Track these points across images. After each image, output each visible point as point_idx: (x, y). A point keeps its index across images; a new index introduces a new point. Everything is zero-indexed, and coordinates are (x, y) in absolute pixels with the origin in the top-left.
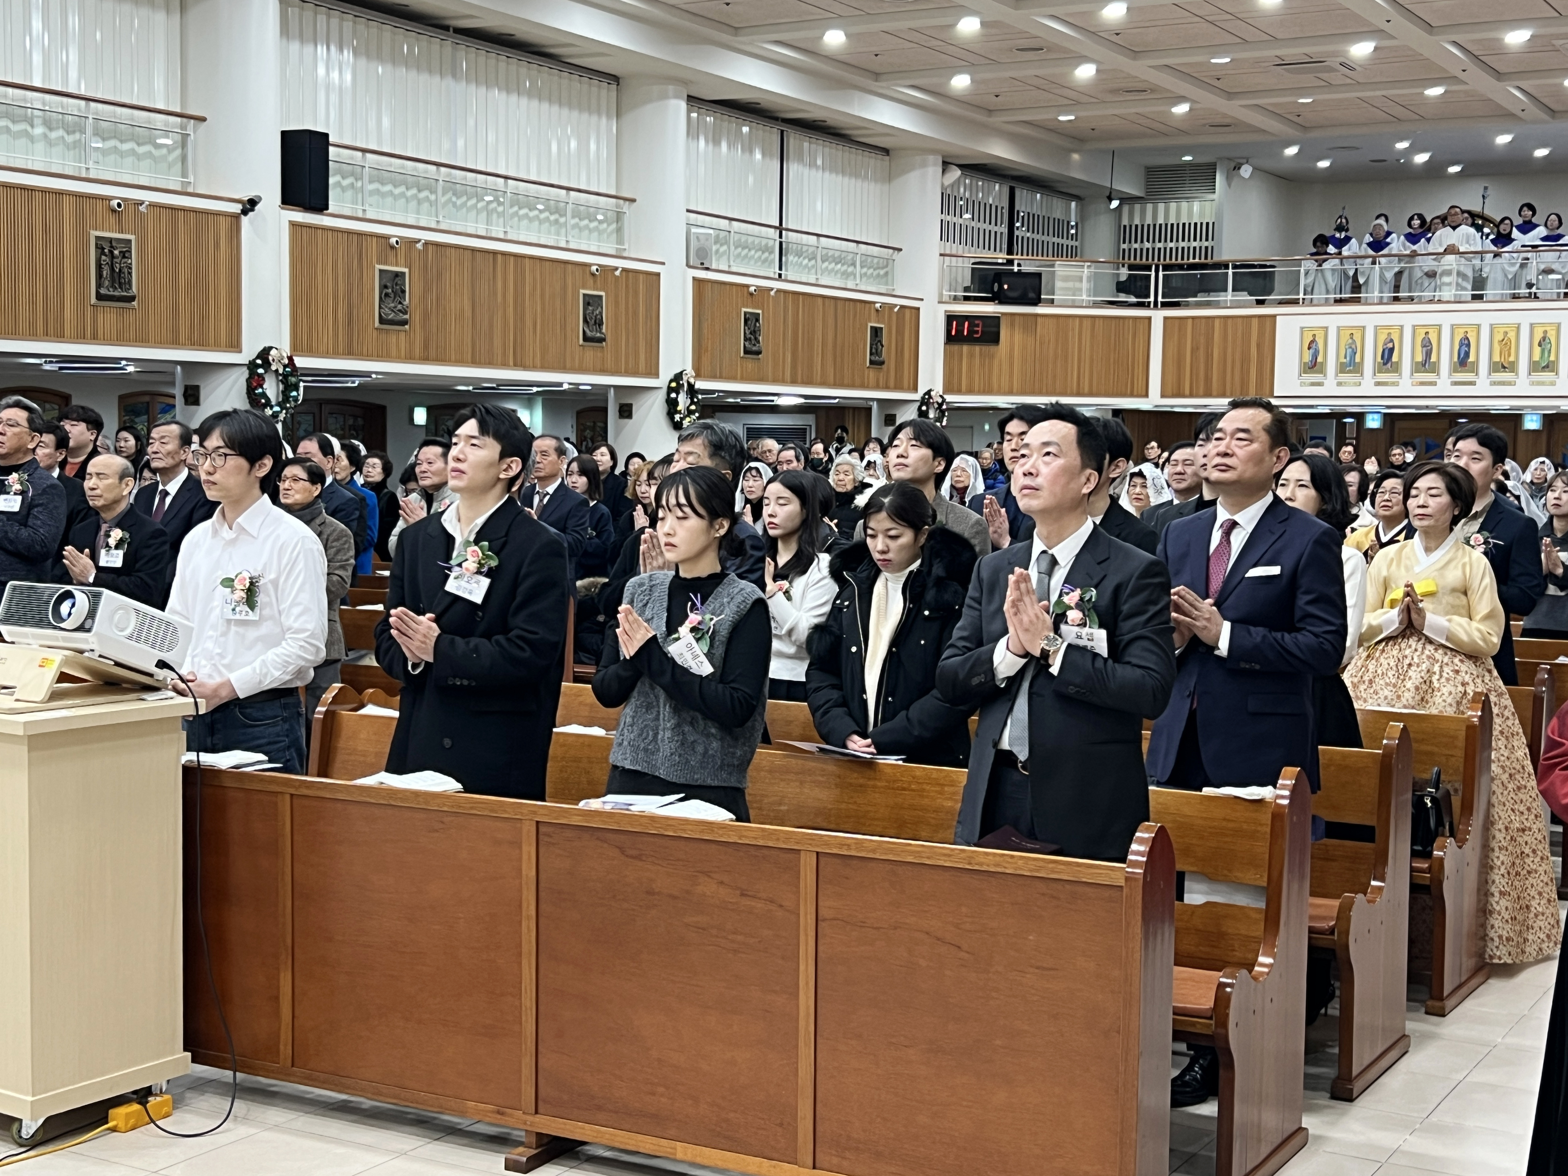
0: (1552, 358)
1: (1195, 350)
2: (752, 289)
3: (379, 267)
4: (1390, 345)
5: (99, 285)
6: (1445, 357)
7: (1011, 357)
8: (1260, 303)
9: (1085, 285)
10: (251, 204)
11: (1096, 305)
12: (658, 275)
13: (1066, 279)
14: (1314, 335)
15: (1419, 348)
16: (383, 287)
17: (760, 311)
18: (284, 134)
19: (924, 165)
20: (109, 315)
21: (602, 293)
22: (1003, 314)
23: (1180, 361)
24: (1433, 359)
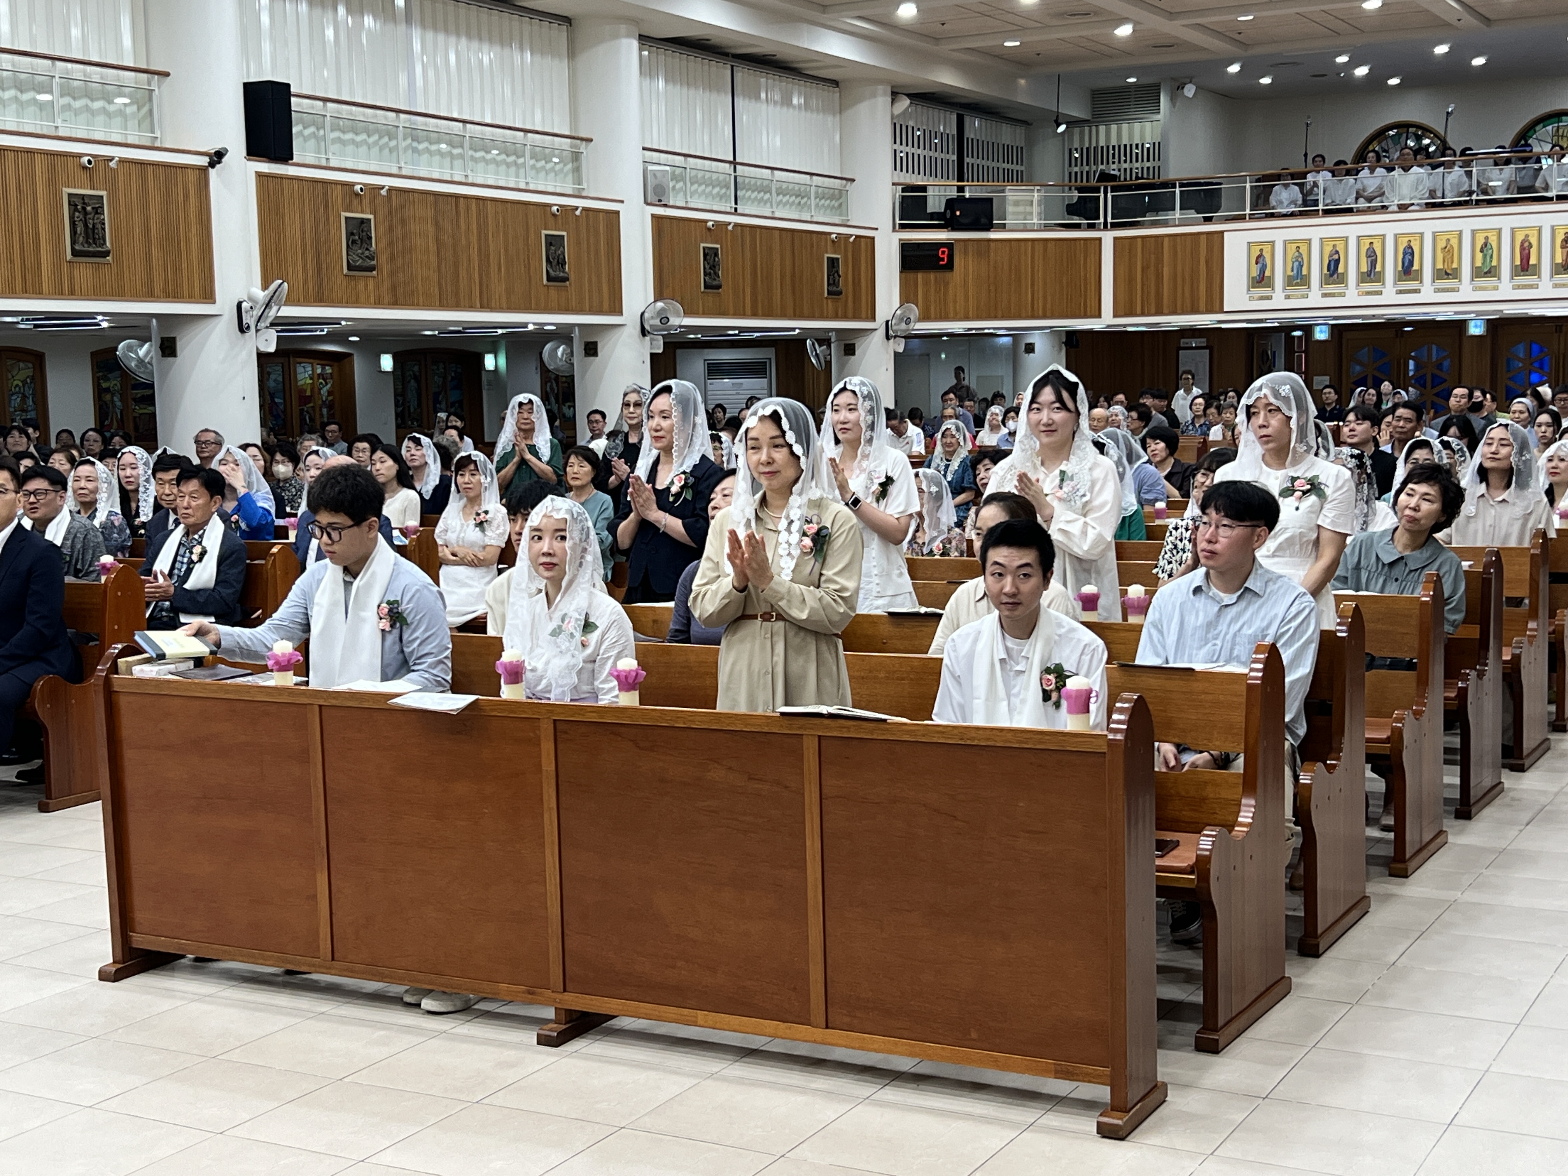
0: (1494, 263)
1: (1144, 269)
2: (710, 224)
3: (345, 214)
4: (1336, 257)
5: (73, 242)
6: (1390, 267)
8: (1208, 220)
9: (1035, 209)
10: (218, 157)
11: (1047, 228)
12: (618, 213)
13: (1017, 203)
14: (1261, 250)
15: (1364, 258)
16: (350, 234)
17: (718, 246)
18: (247, 86)
19: (874, 95)
20: (84, 271)
21: (564, 233)
22: (956, 240)
23: (1131, 280)
24: (1378, 268)
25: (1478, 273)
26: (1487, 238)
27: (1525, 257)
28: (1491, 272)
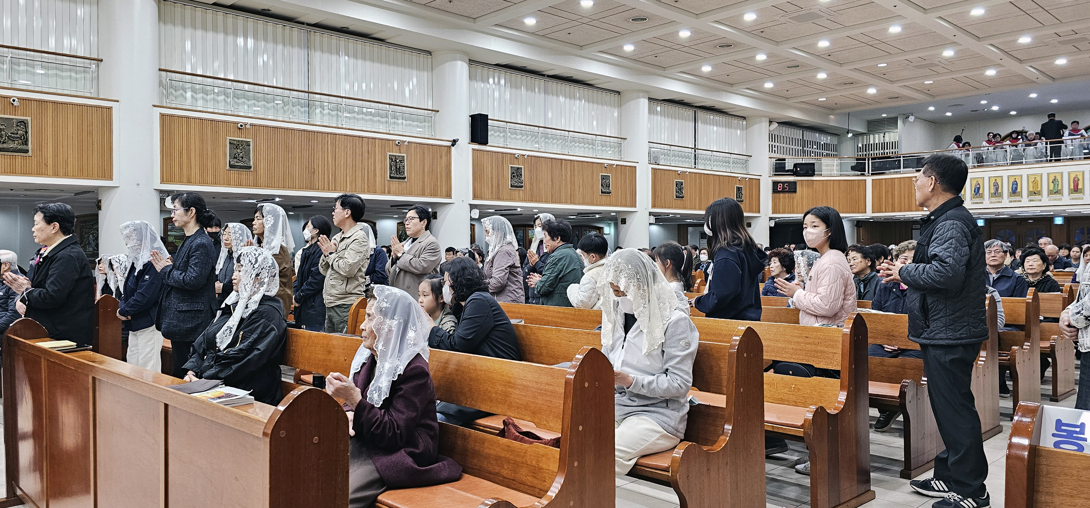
0: (1060, 188)
1: (887, 192)
5: (391, 173)
6: (1006, 190)
7: (802, 198)
9: (835, 168)
10: (454, 142)
12: (635, 167)
13: (827, 165)
15: (992, 187)
18: (472, 115)
19: (761, 122)
20: (395, 184)
23: (880, 198)
24: (1000, 191)
25: (1050, 193)
26: (1055, 177)
27: (1076, 185)
28: (1058, 192)
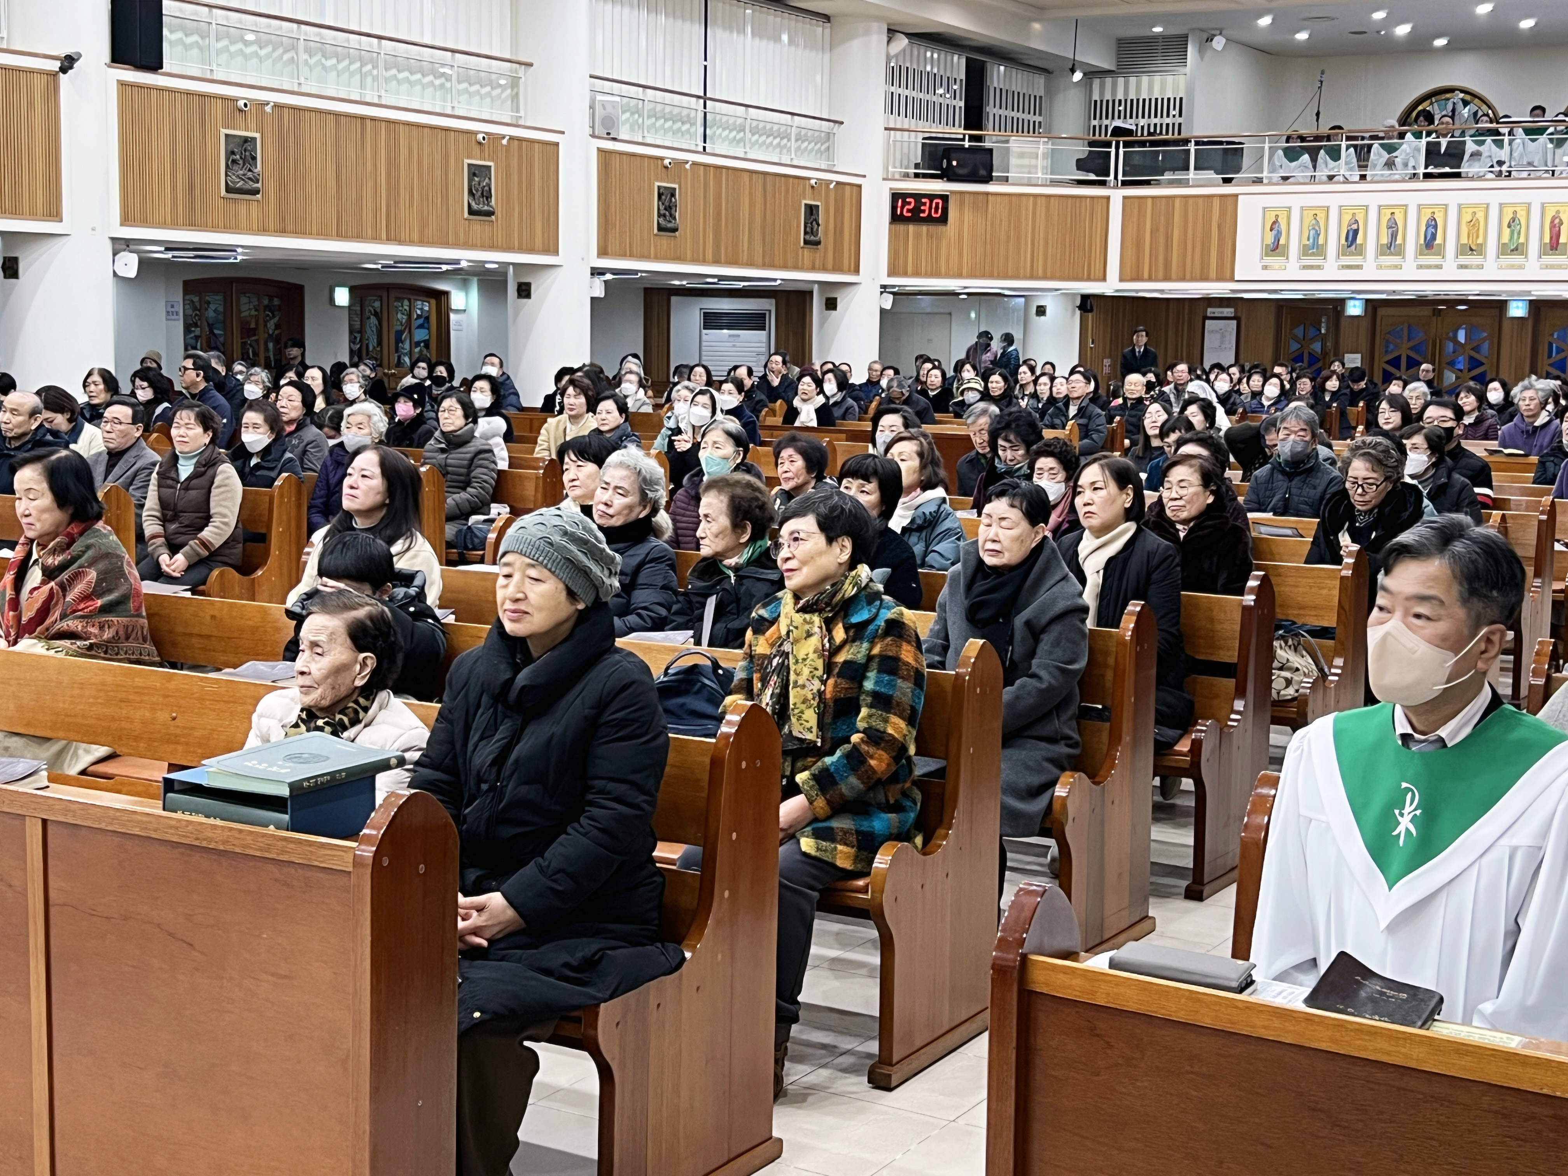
1: (1154, 231)
2: (666, 161)
3: (225, 131)
4: (1355, 227)
6: (1412, 239)
7: (960, 238)
8: (1227, 181)
9: (1040, 162)
10: (68, 63)
11: (1054, 183)
12: (557, 144)
13: (1021, 155)
14: (1277, 216)
15: (1384, 229)
16: (230, 153)
17: (676, 186)
19: (867, 32)
21: (491, 164)
22: (952, 192)
23: (1139, 242)
24: (1399, 241)
25: (1504, 250)
27: (1555, 235)
28: (1518, 250)
